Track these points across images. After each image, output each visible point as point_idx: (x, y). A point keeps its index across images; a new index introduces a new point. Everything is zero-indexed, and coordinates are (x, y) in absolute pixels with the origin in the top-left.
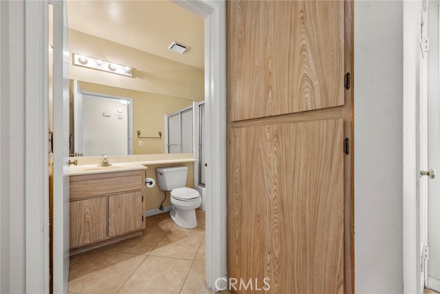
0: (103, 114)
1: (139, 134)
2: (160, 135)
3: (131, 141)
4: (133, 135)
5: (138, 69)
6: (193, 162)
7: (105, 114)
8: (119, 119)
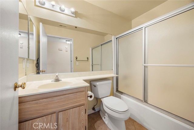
0: (59, 49)
1: (77, 59)
2: (88, 59)
3: (72, 62)
4: (74, 59)
5: (79, 12)
6: (113, 77)
7: (60, 49)
8: (66, 51)
